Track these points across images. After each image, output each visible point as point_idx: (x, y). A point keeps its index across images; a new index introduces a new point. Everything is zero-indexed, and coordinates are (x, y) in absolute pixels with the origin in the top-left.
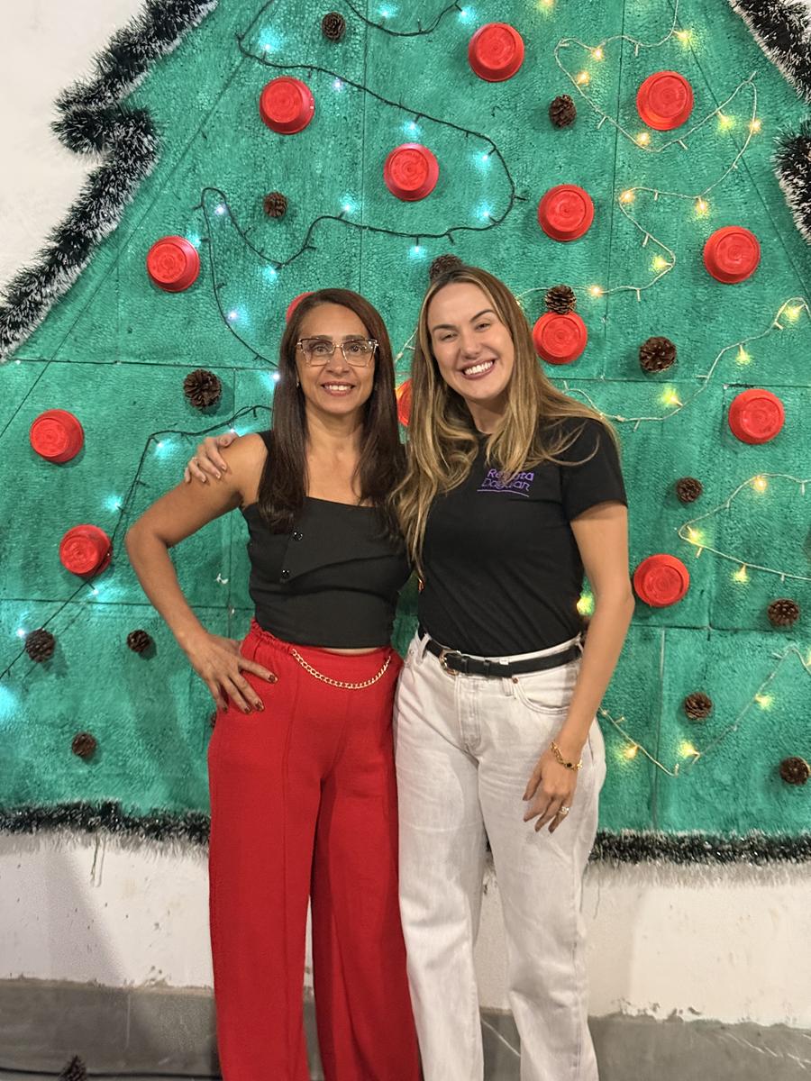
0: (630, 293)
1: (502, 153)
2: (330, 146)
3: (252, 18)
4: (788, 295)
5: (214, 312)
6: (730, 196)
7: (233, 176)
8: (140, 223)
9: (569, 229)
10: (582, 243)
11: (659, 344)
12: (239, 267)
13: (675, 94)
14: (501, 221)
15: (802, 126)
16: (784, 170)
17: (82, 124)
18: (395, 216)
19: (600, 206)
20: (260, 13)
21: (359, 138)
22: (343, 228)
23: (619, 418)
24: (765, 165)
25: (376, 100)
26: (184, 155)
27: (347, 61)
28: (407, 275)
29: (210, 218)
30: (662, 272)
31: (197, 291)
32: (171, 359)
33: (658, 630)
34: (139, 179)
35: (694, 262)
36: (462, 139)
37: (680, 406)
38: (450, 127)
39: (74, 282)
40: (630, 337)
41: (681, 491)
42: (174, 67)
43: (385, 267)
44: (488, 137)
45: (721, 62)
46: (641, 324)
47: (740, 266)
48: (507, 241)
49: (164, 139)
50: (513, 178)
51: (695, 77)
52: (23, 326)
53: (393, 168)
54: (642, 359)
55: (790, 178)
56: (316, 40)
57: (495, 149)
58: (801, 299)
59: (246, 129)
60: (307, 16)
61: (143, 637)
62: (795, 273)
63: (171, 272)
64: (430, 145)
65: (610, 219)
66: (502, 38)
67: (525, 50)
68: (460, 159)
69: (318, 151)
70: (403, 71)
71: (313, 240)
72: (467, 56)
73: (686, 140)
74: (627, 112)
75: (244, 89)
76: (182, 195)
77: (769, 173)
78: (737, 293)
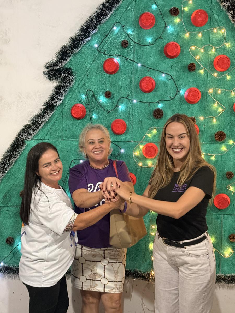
0: (212, 118)
1: (174, 79)
2: (124, 77)
3: (101, 41)
7: (96, 86)
8: (69, 100)
9: (194, 101)
10: (197, 104)
11: (221, 134)
12: (97, 112)
13: (225, 62)
14: (173, 98)
17: (52, 73)
18: (142, 97)
19: (203, 94)
20: (103, 40)
21: (132, 75)
22: (127, 101)
23: (209, 154)
26: (82, 81)
27: (128, 53)
28: (146, 114)
29: (89, 98)
30: (221, 112)
31: (85, 119)
33: (221, 215)
34: (69, 88)
35: (230, 109)
37: (226, 151)
38: (159, 72)
39: (50, 117)
40: (212, 131)
41: (228, 176)
42: (78, 56)
43: (140, 112)
44: (169, 74)
46: (215, 127)
48: (175, 104)
49: (76, 76)
50: (177, 86)
51: (231, 56)
52: (36, 130)
53: (142, 84)
54: (216, 137)
56: (120, 47)
57: (172, 78)
59: (99, 73)
60: (117, 40)
63: (78, 114)
64: (153, 77)
65: (206, 97)
66: (174, 47)
67: (181, 49)
68: (162, 81)
69: (120, 79)
70: (145, 56)
71: (119, 104)
72: (164, 51)
73: (228, 75)
74: (211, 67)
75: (99, 61)
76: (81, 92)
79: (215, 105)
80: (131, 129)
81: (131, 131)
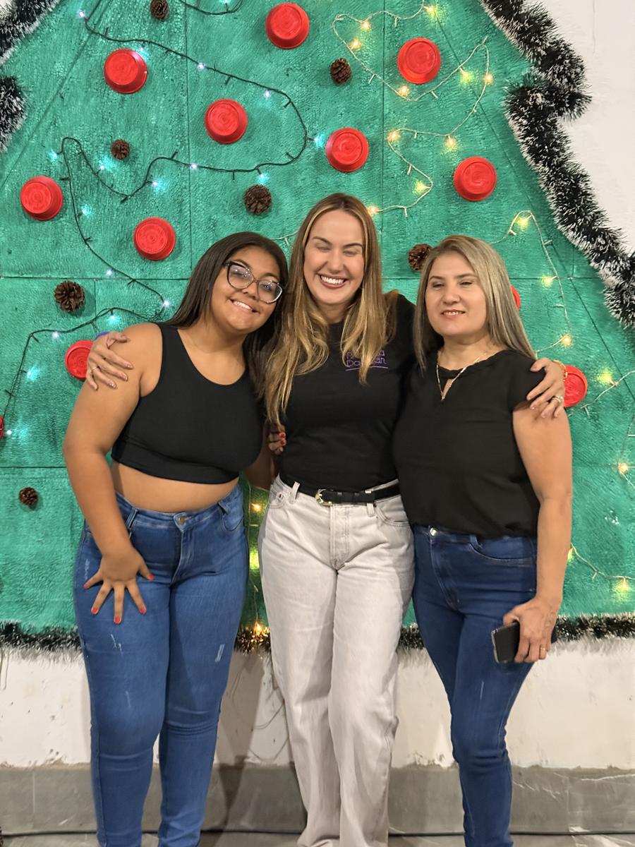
0: (400, 211)
1: (296, 104)
2: (161, 102)
3: (95, 3)
4: (519, 208)
5: (76, 235)
6: (472, 133)
7: (86, 128)
8: (14, 168)
9: (350, 163)
10: (360, 173)
11: (423, 249)
12: (94, 199)
13: (426, 56)
14: (297, 158)
15: (524, 77)
16: (512, 112)
18: (215, 156)
19: (373, 145)
21: (184, 96)
22: (175, 167)
24: (497, 109)
25: (196, 65)
26: (46, 112)
27: (172, 35)
28: (227, 202)
29: (69, 162)
30: (423, 194)
31: (62, 219)
32: (44, 273)
34: (11, 132)
35: (447, 185)
38: (255, 85)
40: (401, 245)
42: (35, 44)
43: (209, 196)
44: (284, 92)
45: (460, 30)
46: (409, 234)
47: (481, 188)
48: (303, 173)
49: (30, 100)
50: (305, 124)
51: (441, 42)
53: (211, 119)
54: (411, 261)
55: (516, 118)
56: (146, 20)
57: (290, 102)
58: (529, 211)
59: (95, 91)
60: (138, 1)
61: (32, 493)
62: (524, 192)
63: (40, 205)
64: (239, 99)
66: (291, 15)
67: (310, 23)
68: (264, 110)
69: (152, 106)
70: (216, 42)
71: (152, 176)
72: (265, 29)
74: (391, 71)
75: (91, 59)
76: (46, 144)
77: (501, 115)
78: (481, 209)
80: (189, 244)
81: (187, 250)
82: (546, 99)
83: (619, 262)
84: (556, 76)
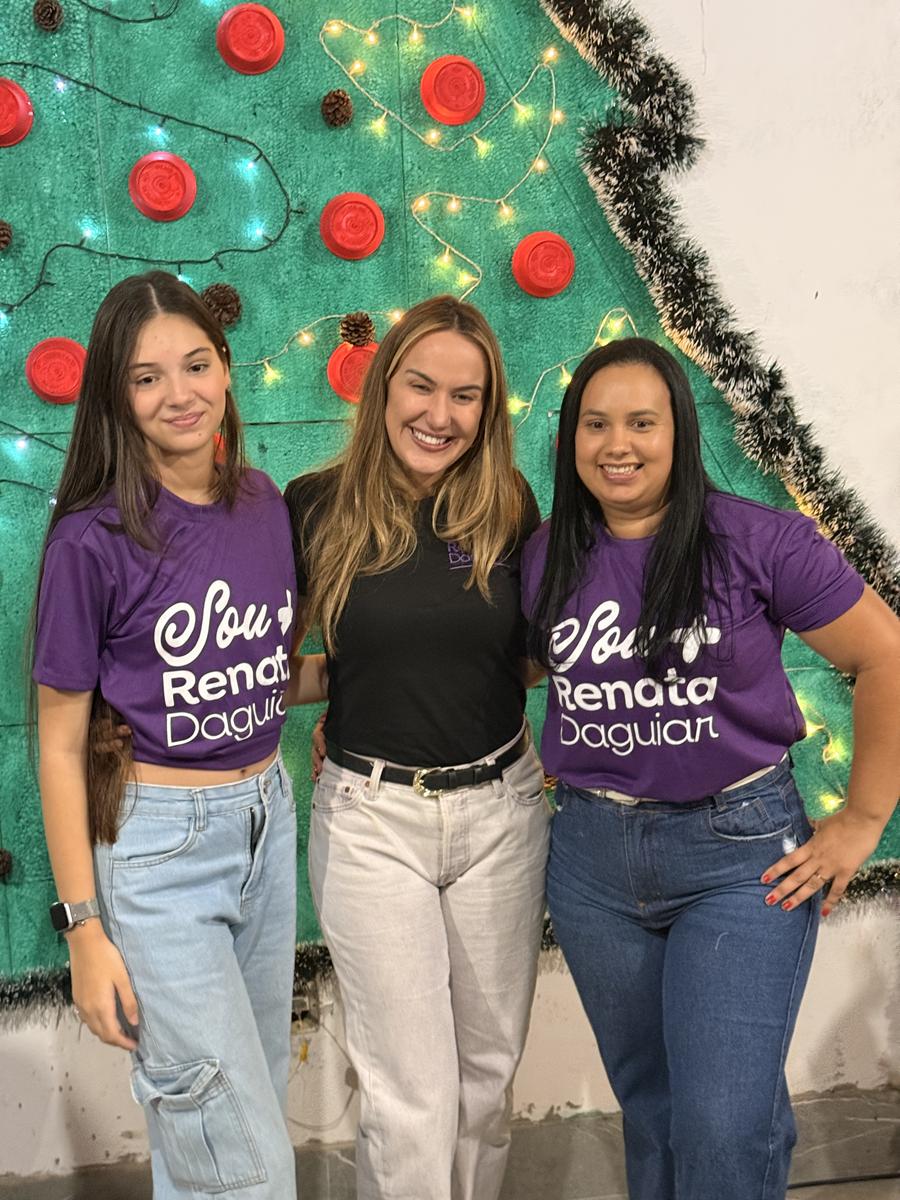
1: (270, 159)
2: (58, 159)
4: (608, 305)
6: (536, 197)
9: (358, 247)
10: (374, 261)
13: (465, 84)
14: (277, 240)
15: (608, 112)
16: (593, 166)
18: (148, 240)
19: (391, 217)
21: (94, 148)
22: (85, 258)
24: (570, 160)
25: (109, 101)
27: (67, 56)
30: (467, 289)
35: (502, 275)
36: (221, 145)
38: (204, 131)
44: (250, 140)
45: (511, 42)
47: (556, 279)
48: (287, 263)
50: (286, 188)
53: (142, 184)
55: (601, 175)
56: (27, 31)
57: (261, 154)
58: (622, 309)
62: (613, 281)
64: (182, 153)
65: (403, 230)
66: (258, 24)
67: (285, 35)
68: (221, 169)
69: (44, 165)
70: (139, 65)
71: (49, 273)
72: (216, 45)
73: (481, 135)
74: (411, 105)
77: (577, 170)
78: (555, 308)
79: (443, 263)
82: (643, 146)
83: (755, 381)
84: (655, 111)
